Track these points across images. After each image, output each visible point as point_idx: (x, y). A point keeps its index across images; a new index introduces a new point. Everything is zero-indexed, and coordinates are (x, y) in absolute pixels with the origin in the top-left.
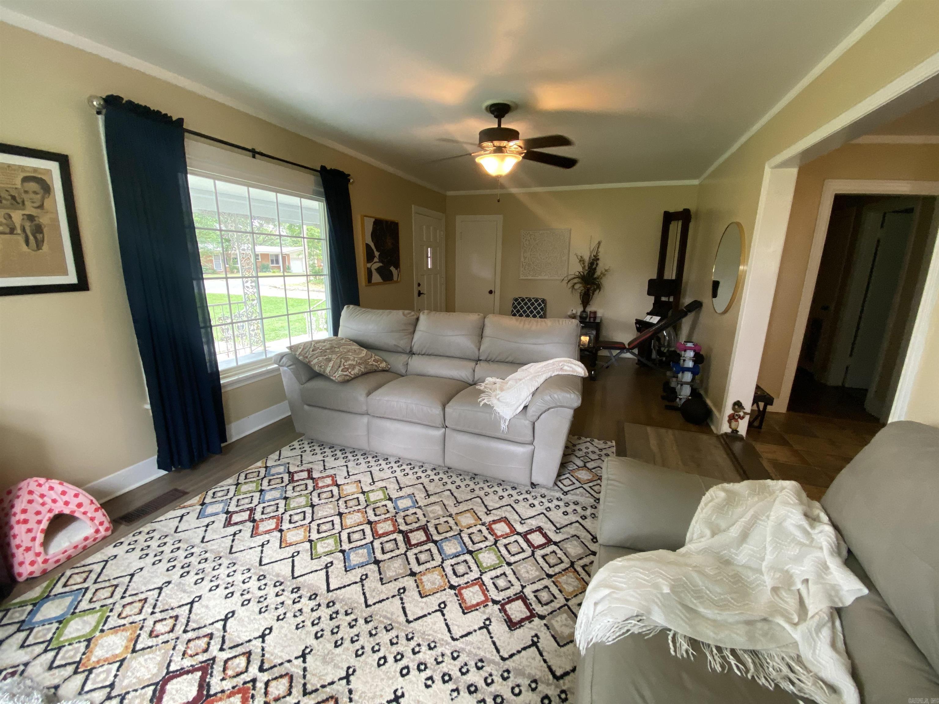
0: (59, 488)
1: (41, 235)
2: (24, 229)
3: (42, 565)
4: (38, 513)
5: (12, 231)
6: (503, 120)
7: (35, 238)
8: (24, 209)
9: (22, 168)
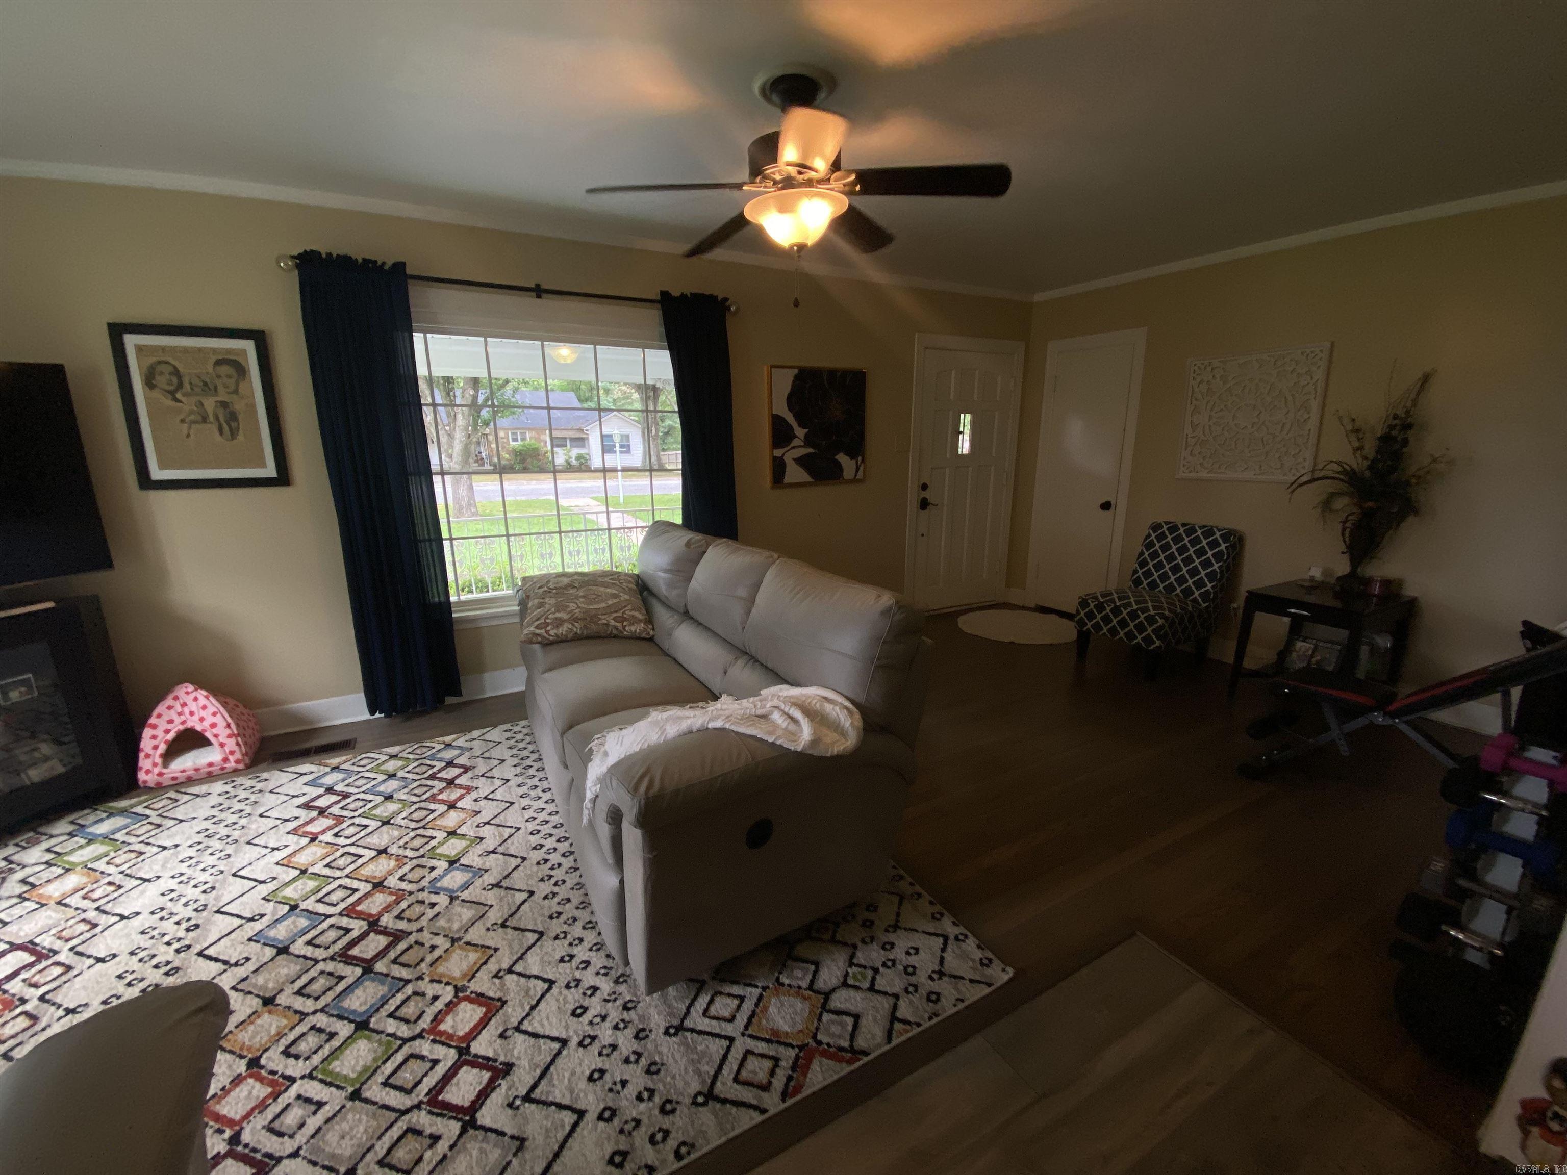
0: (202, 701)
1: (236, 424)
2: (217, 419)
3: (156, 777)
4: (171, 721)
5: (205, 420)
7: (230, 427)
8: (216, 396)
9: (214, 351)
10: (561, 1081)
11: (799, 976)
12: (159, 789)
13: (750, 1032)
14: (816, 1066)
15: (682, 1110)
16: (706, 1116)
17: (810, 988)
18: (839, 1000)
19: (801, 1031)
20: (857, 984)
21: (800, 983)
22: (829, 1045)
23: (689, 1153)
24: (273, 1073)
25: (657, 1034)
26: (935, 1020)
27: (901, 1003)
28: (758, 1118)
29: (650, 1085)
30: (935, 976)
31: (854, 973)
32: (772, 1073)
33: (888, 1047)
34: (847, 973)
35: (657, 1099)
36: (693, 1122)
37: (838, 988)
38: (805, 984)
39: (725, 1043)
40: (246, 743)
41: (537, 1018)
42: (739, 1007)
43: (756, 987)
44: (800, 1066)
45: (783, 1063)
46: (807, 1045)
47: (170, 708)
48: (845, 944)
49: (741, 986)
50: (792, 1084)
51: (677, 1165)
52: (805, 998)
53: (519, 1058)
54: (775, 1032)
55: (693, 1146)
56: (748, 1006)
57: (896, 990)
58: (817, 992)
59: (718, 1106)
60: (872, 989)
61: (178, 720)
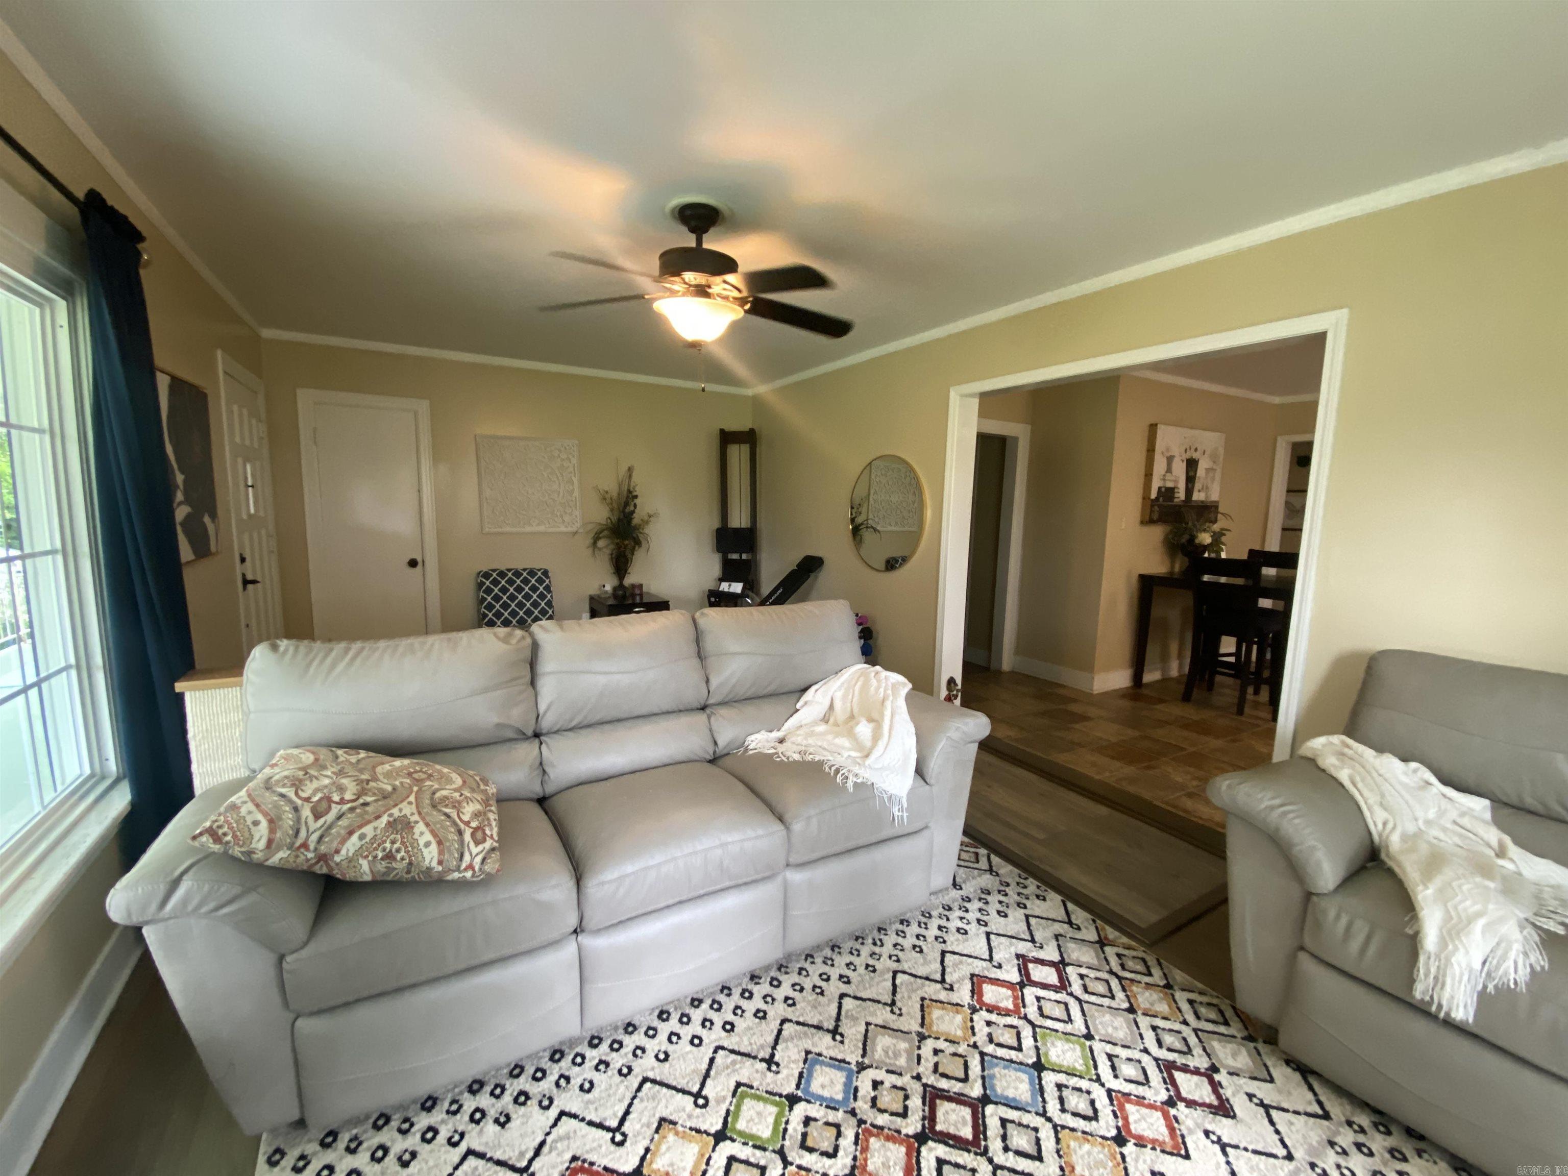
6: (705, 237)
10: (1013, 929)
15: (1003, 879)
16: (1001, 871)
24: (1115, 1115)
35: (1003, 889)
36: (1007, 875)
41: (976, 952)
53: (1010, 953)
55: (1019, 875)
59: (994, 868)
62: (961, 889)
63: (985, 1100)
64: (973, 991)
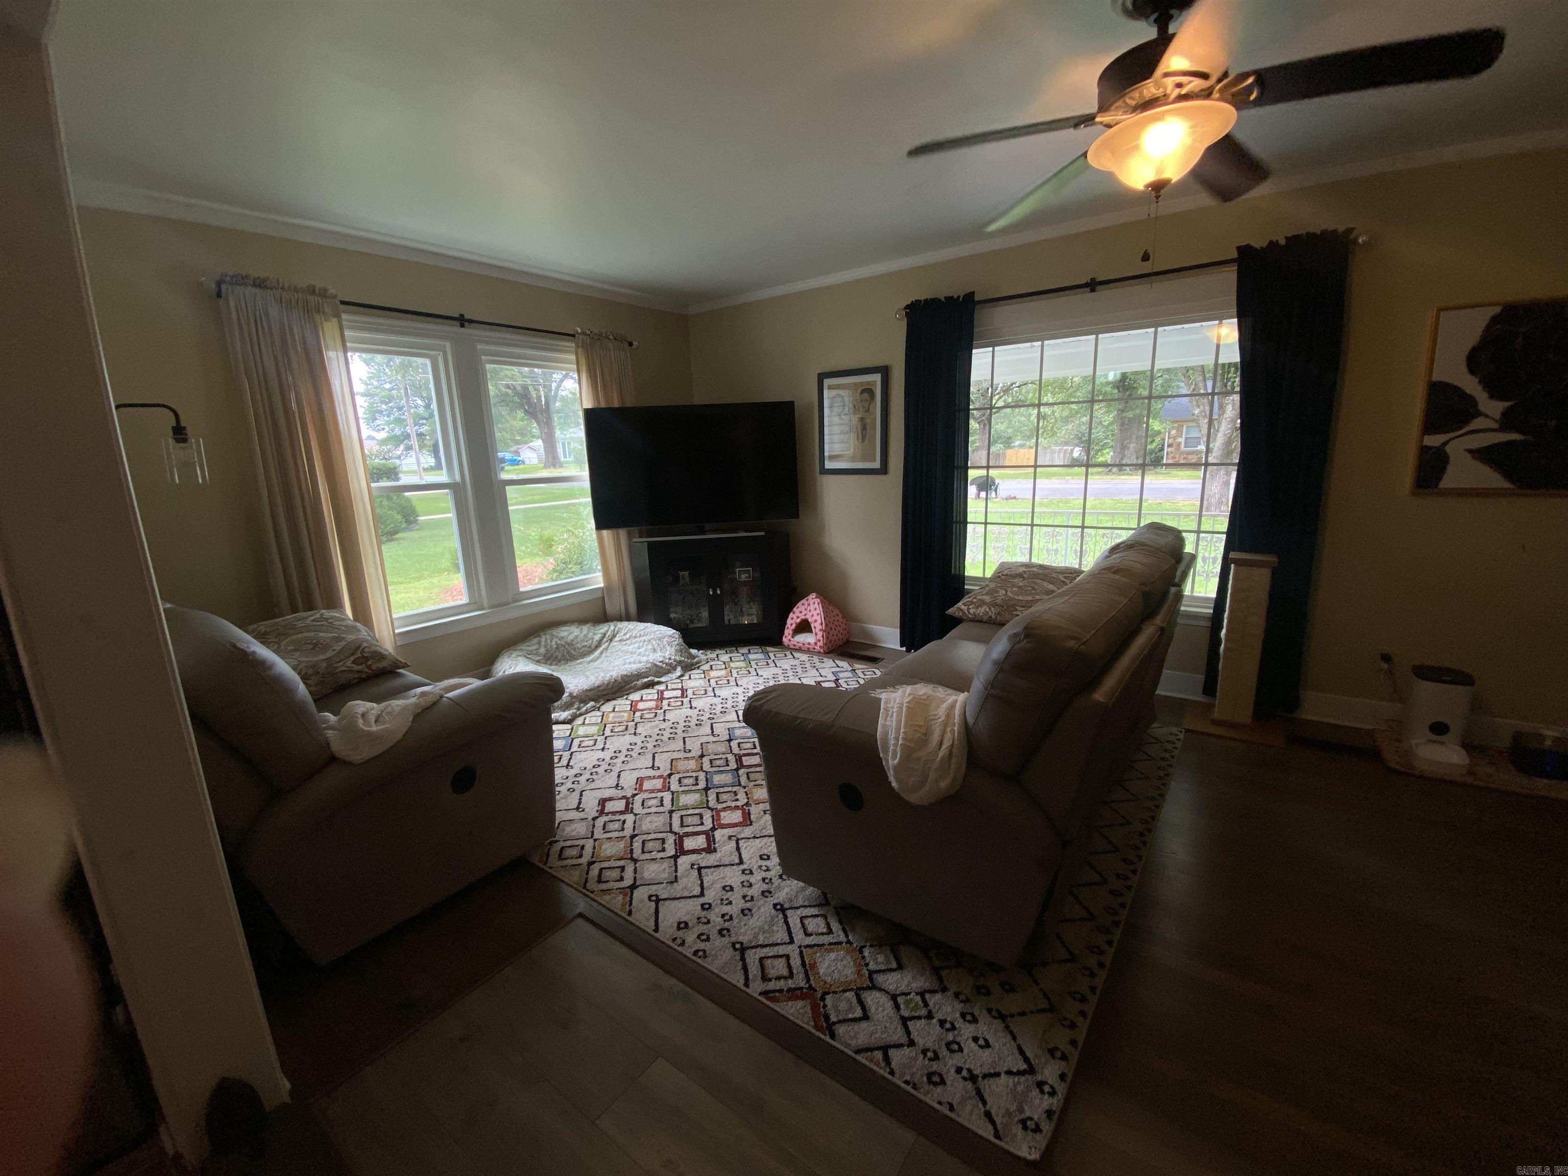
0: (816, 605)
1: (865, 432)
2: (857, 429)
3: (788, 641)
4: (801, 612)
7: (863, 434)
8: (859, 414)
10: (716, 876)
11: (876, 959)
12: (788, 648)
13: (803, 949)
14: (800, 1004)
15: (726, 940)
16: (729, 953)
17: (871, 973)
18: (872, 999)
19: (826, 982)
20: (902, 1006)
21: (871, 963)
22: (825, 1006)
23: (700, 957)
24: (669, 783)
25: (771, 901)
26: (909, 1088)
27: (906, 1051)
28: (741, 984)
29: (734, 916)
30: (965, 1073)
31: (911, 1000)
32: (778, 978)
33: (850, 1053)
34: (909, 994)
35: (727, 925)
36: (720, 950)
37: (887, 992)
38: (872, 966)
39: (787, 939)
40: (827, 638)
41: (749, 843)
42: (822, 934)
43: (847, 936)
44: (794, 994)
45: (790, 981)
46: (815, 991)
47: (803, 604)
48: (941, 980)
49: (840, 927)
50: (777, 994)
51: (690, 955)
52: (859, 973)
53: (721, 852)
54: (813, 966)
55: (705, 957)
56: (827, 939)
57: (920, 1041)
58: (871, 979)
59: (738, 958)
60: (904, 1021)
61: (804, 613)
62: (775, 905)
63: (737, 770)
64: (749, 814)
